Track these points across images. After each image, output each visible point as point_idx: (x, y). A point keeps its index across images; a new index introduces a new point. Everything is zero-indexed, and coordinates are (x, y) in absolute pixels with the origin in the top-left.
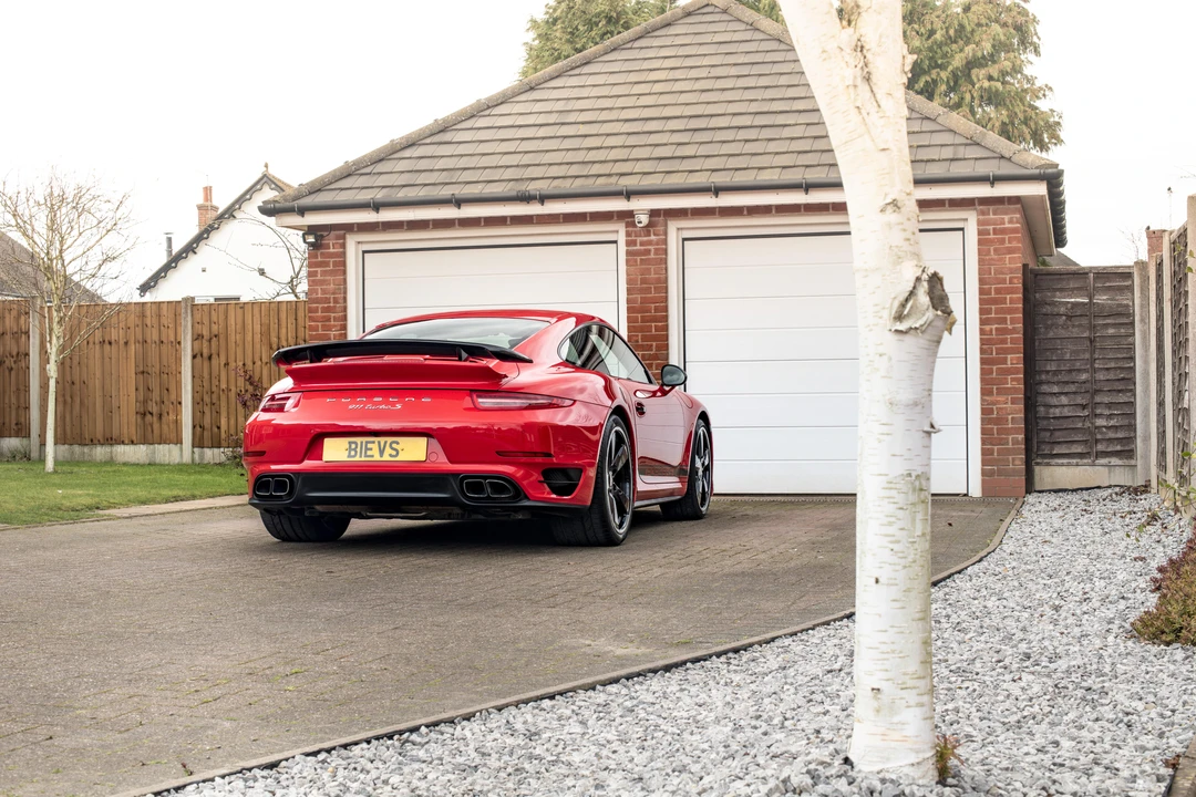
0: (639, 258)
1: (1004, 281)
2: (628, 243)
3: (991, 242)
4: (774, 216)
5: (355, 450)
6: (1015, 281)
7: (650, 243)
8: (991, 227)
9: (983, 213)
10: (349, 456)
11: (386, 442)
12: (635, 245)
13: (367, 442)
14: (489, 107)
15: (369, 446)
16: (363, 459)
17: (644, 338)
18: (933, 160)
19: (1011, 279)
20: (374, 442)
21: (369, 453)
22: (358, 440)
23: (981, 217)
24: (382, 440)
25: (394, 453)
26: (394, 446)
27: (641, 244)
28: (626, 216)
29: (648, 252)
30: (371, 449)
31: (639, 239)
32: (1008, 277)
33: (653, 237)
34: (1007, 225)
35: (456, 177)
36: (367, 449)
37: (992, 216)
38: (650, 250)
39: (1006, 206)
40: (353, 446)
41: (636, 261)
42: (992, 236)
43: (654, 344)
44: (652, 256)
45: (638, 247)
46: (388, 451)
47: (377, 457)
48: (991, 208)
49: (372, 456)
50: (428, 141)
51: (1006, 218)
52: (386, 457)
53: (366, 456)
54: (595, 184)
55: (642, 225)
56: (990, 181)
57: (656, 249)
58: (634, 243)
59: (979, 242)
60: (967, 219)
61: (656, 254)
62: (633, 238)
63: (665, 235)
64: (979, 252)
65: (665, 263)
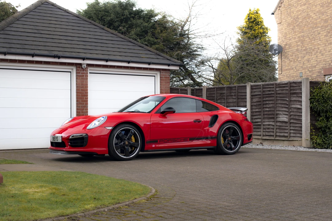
0: (81, 77)
1: (166, 90)
2: (77, 73)
3: (164, 80)
4: (116, 69)
7: (84, 73)
8: (164, 76)
12: (80, 74)
14: (10, 24)
17: (82, 101)
18: (153, 58)
19: (168, 89)
23: (162, 74)
27: (82, 73)
28: (79, 65)
31: (81, 72)
32: (167, 89)
33: (85, 72)
34: (167, 76)
37: (164, 74)
38: (84, 75)
39: (167, 71)
41: (80, 78)
42: (164, 79)
43: (85, 103)
44: (84, 77)
45: (81, 74)
48: (164, 71)
51: (167, 74)
54: (74, 55)
55: (84, 68)
56: (169, 65)
57: (86, 75)
58: (79, 73)
59: (161, 80)
60: (156, 74)
61: (85, 77)
62: (79, 71)
63: (88, 71)
64: (161, 82)
65: (87, 80)
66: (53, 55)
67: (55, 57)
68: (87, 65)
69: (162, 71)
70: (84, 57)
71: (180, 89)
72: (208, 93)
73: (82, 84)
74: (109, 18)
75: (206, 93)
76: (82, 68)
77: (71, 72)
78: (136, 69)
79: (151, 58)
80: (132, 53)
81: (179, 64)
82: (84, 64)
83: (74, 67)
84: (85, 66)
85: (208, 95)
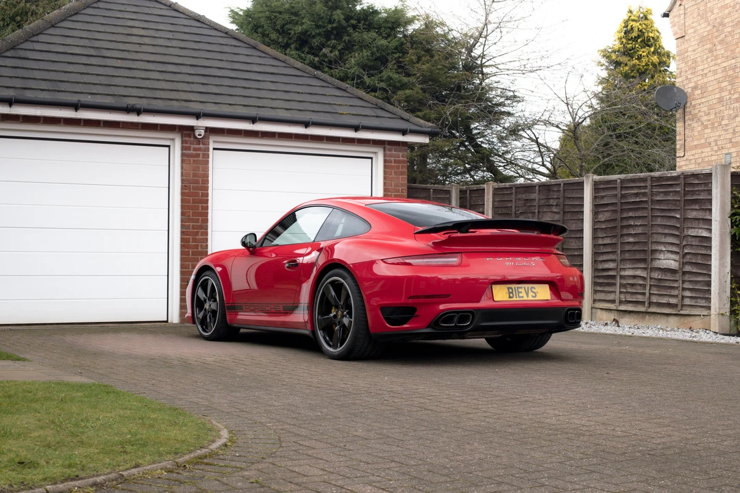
0: (192, 159)
1: (398, 191)
2: (183, 148)
3: (393, 167)
4: (276, 139)
5: (512, 293)
6: (404, 191)
7: (200, 149)
8: (393, 159)
9: (390, 150)
10: (510, 297)
11: (528, 288)
12: (190, 150)
13: (518, 288)
14: (34, 35)
15: (520, 290)
16: (518, 299)
17: (194, 214)
18: (367, 116)
19: (402, 189)
20: (521, 288)
21: (521, 295)
22: (513, 286)
23: (388, 152)
24: (526, 286)
25: (534, 295)
26: (533, 290)
27: (194, 149)
28: (187, 131)
29: (198, 155)
30: (521, 292)
31: (192, 146)
32: (400, 188)
33: (201, 146)
34: (401, 159)
35: (63, 87)
36: (519, 292)
37: (394, 152)
38: (199, 154)
39: (401, 147)
40: (511, 290)
41: (190, 161)
42: (393, 164)
43: (200, 218)
44: (201, 158)
45: (192, 152)
46: (531, 294)
47: (525, 298)
48: (393, 147)
49: (523, 297)
50: (8, 54)
51: (401, 154)
52: (530, 298)
53: (519, 297)
54: (175, 106)
55: (201, 137)
56: (404, 132)
57: (203, 154)
58: (189, 148)
59: (385, 167)
60: (375, 153)
61: (203, 157)
62: (188, 145)
63: (209, 145)
64: (385, 173)
65: (208, 164)
66: (125, 106)
67: (128, 110)
68: (206, 131)
69: (388, 147)
70: (198, 111)
71: (432, 190)
72: (496, 200)
73: (195, 175)
74: (299, 29)
75: (493, 198)
76: (195, 137)
77: (169, 146)
78: (325, 141)
79: (361, 115)
80: (318, 103)
81: (430, 130)
82: (199, 128)
83: (176, 135)
84: (203, 132)
85: (496, 203)
